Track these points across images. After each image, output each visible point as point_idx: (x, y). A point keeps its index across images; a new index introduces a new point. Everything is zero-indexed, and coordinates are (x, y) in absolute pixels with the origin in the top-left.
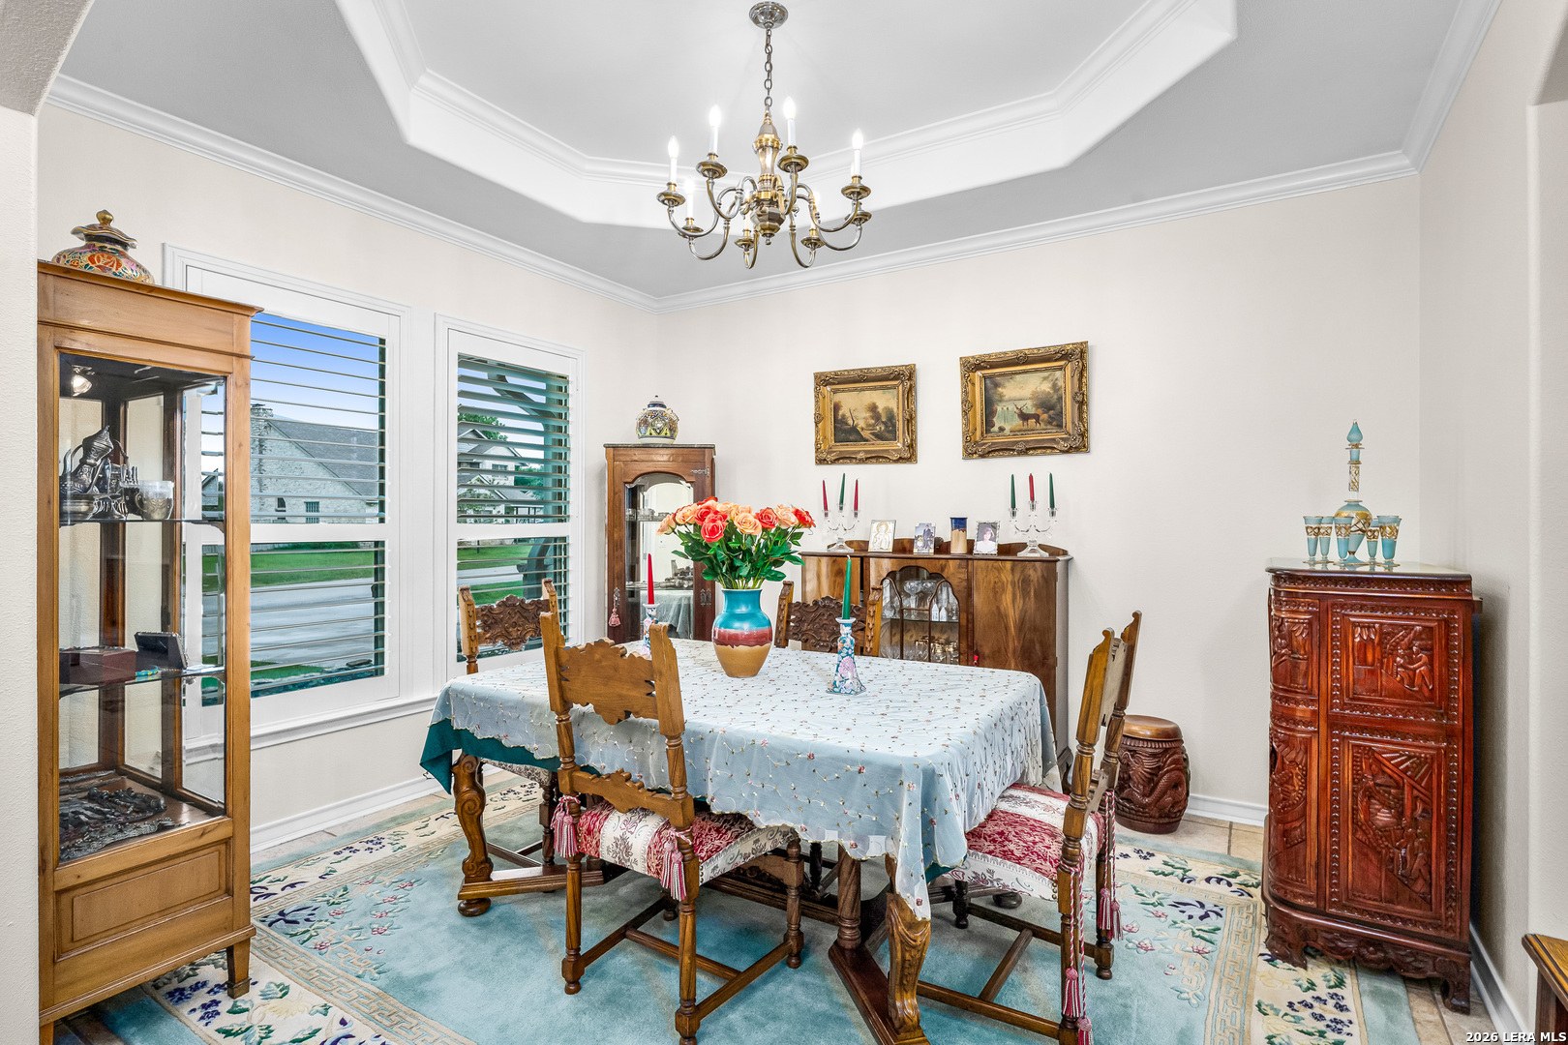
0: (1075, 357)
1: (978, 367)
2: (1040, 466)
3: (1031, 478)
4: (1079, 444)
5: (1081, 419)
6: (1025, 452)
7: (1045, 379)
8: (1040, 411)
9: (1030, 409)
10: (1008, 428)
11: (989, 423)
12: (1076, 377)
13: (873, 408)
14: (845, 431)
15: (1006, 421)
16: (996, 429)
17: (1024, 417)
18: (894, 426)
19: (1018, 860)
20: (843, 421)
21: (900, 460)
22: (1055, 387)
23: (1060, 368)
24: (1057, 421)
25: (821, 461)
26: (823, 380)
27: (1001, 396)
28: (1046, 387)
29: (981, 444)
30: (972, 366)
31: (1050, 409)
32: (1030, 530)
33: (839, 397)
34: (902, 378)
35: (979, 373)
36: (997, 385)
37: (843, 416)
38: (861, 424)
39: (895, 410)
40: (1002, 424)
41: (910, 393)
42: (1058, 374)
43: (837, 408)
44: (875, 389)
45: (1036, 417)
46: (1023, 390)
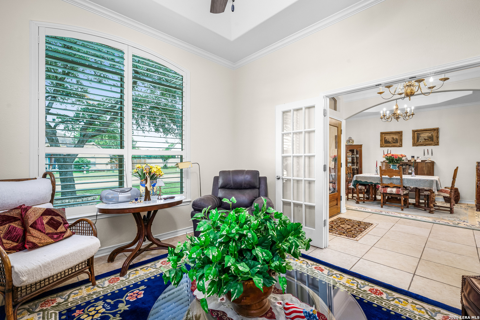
0: (437, 130)
1: (416, 131)
2: (430, 148)
3: (428, 150)
4: (437, 144)
5: (437, 140)
6: (425, 145)
7: (430, 133)
8: (429, 139)
9: (426, 138)
10: (422, 141)
11: (418, 140)
12: (436, 133)
13: (393, 138)
14: (386, 142)
15: (421, 140)
16: (419, 141)
17: (425, 140)
18: (397, 141)
19: (444, 192)
20: (386, 140)
21: (399, 147)
22: (432, 135)
23: (433, 132)
24: (432, 140)
25: (381, 147)
26: (382, 134)
27: (421, 136)
28: (430, 135)
29: (416, 143)
30: (414, 132)
31: (431, 138)
32: (429, 158)
33: (385, 136)
34: (400, 133)
35: (416, 132)
36: (420, 134)
37: (386, 139)
38: (390, 141)
39: (398, 138)
40: (421, 141)
41: (401, 136)
42: (432, 133)
43: (385, 138)
44: (394, 135)
45: (428, 140)
46: (426, 135)
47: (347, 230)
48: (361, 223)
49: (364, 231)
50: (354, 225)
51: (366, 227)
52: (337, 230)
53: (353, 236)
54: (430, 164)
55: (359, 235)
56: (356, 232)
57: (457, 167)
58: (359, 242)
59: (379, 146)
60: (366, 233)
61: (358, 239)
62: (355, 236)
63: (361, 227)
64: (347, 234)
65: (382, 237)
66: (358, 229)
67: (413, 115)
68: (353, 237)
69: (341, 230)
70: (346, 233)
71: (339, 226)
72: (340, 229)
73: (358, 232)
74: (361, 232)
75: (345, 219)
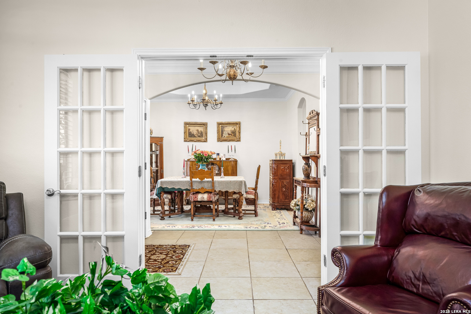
0: (238, 124)
1: (221, 124)
2: (233, 144)
3: (231, 146)
4: (239, 140)
5: (239, 135)
6: (229, 141)
7: (233, 127)
8: (232, 134)
9: (230, 133)
10: (226, 136)
11: (222, 135)
12: (239, 128)
13: (198, 130)
14: (190, 135)
15: (225, 135)
16: (223, 136)
17: (229, 134)
18: (202, 134)
19: (250, 194)
20: (191, 133)
21: (204, 141)
22: (234, 129)
23: (235, 126)
24: (235, 135)
25: (185, 141)
26: (186, 124)
27: (225, 130)
28: (233, 129)
29: (221, 139)
30: (219, 124)
31: (234, 133)
32: (232, 156)
33: (189, 128)
34: (205, 125)
35: (220, 125)
36: (224, 128)
37: (191, 132)
38: (195, 134)
39: (203, 131)
41: (206, 128)
42: (235, 127)
43: (189, 130)
44: (198, 126)
45: (231, 134)
46: (228, 129)
47: (162, 262)
48: (175, 248)
49: (183, 259)
50: (168, 252)
51: (184, 251)
52: (149, 266)
53: (172, 269)
54: (234, 162)
55: (180, 266)
56: (174, 262)
57: (260, 166)
58: (183, 275)
59: (183, 140)
60: (186, 259)
61: (180, 272)
62: (175, 269)
63: (178, 253)
64: (164, 268)
65: (206, 261)
66: (176, 257)
67: (221, 103)
68: (172, 271)
69: (154, 264)
70: (162, 266)
71: (150, 259)
72: (152, 264)
73: (176, 262)
74: (181, 259)
75: (154, 245)
